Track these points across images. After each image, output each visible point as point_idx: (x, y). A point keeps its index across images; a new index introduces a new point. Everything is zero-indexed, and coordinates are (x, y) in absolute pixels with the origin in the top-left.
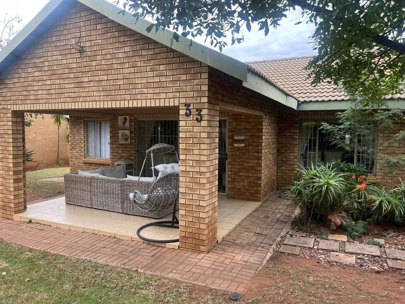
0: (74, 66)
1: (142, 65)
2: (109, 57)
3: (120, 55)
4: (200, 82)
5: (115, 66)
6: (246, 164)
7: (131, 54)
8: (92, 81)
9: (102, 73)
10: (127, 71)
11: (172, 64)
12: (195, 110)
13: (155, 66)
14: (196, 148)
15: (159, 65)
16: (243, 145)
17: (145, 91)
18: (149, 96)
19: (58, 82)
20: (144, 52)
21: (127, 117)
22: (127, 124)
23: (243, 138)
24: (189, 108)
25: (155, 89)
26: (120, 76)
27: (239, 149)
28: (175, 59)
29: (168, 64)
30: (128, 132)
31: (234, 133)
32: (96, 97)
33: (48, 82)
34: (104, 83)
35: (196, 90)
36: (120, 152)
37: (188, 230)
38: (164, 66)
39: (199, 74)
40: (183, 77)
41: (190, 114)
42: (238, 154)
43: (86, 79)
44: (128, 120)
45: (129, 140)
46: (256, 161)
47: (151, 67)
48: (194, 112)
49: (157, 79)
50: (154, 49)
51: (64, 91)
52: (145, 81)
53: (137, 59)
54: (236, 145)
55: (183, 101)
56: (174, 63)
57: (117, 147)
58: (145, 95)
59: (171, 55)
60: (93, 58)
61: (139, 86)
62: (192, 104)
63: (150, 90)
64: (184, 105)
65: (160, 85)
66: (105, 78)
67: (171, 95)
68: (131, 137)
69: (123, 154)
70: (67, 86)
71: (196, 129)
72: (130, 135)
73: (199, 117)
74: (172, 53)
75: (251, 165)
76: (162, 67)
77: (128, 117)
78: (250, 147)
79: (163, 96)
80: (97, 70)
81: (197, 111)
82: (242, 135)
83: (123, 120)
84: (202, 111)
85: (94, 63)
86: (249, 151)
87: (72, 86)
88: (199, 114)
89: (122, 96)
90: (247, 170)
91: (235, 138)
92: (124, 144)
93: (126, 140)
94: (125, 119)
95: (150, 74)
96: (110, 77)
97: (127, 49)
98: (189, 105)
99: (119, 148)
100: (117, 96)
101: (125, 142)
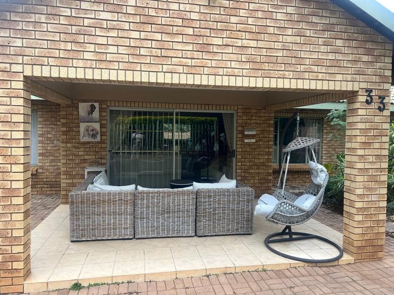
0: (194, 16)
1: (312, 35)
2: (260, 14)
3: (279, 16)
4: (384, 66)
5: (271, 30)
6: (256, 161)
7: (296, 18)
8: (229, 45)
9: (248, 36)
10: (289, 39)
11: (353, 40)
12: (378, 97)
13: (330, 40)
14: (377, 141)
15: (336, 39)
16: (254, 141)
17: (315, 68)
18: (320, 76)
19: (158, 36)
20: (316, 19)
21: (95, 104)
22: (96, 114)
23: (254, 133)
24: (371, 94)
25: (329, 68)
26: (278, 45)
27: (249, 144)
28: (356, 35)
29: (346, 39)
30: (97, 126)
31: (245, 128)
32: (236, 70)
33: (135, 35)
34: (249, 51)
35: (378, 74)
36: (80, 153)
37: (366, 238)
38: (342, 41)
39: (383, 57)
40: (365, 58)
41: (371, 102)
42: (248, 150)
43: (219, 41)
44: (97, 109)
45: (99, 136)
46: (267, 157)
47: (324, 39)
48: (376, 99)
49: (332, 56)
50: (330, 17)
51: (170, 53)
52: (315, 56)
53: (305, 26)
54: (246, 141)
55: (364, 85)
56: (355, 40)
57: (75, 147)
58: (315, 74)
59: (351, 29)
60: (233, 12)
61: (307, 62)
62: (374, 90)
63: (322, 69)
64: (365, 90)
65: (336, 64)
66: (253, 44)
67: (349, 77)
68: (101, 132)
69: (86, 157)
70: (179, 47)
71: (377, 119)
72: (101, 130)
73: (381, 106)
74: (353, 28)
75: (262, 161)
76: (339, 43)
77: (97, 105)
78: (261, 143)
79: (339, 77)
80: (239, 31)
81: (380, 97)
82: (253, 130)
83: (89, 109)
84: (384, 98)
85: (234, 19)
86: (259, 147)
87: (190, 47)
88: (382, 102)
89: (281, 72)
90: (258, 166)
91: (246, 133)
92: (89, 143)
93: (94, 136)
94: (93, 108)
95: (323, 49)
96: (261, 44)
97: (290, 10)
98: (371, 91)
99: (79, 148)
100: (272, 72)
101: (91, 140)
